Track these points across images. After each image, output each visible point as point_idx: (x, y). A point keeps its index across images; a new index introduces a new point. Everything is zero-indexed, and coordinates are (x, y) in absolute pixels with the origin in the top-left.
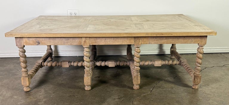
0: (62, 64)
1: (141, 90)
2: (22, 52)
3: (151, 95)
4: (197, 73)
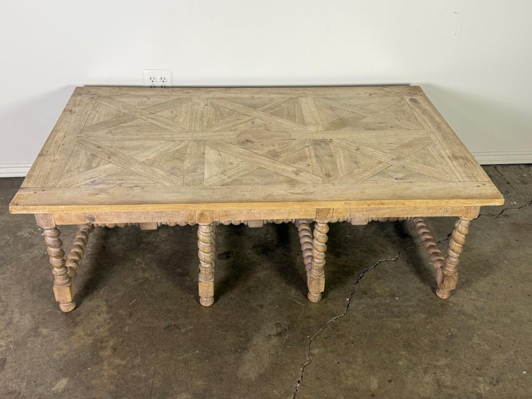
1: (326, 303)
2: (53, 237)
3: (349, 320)
4: (450, 270)
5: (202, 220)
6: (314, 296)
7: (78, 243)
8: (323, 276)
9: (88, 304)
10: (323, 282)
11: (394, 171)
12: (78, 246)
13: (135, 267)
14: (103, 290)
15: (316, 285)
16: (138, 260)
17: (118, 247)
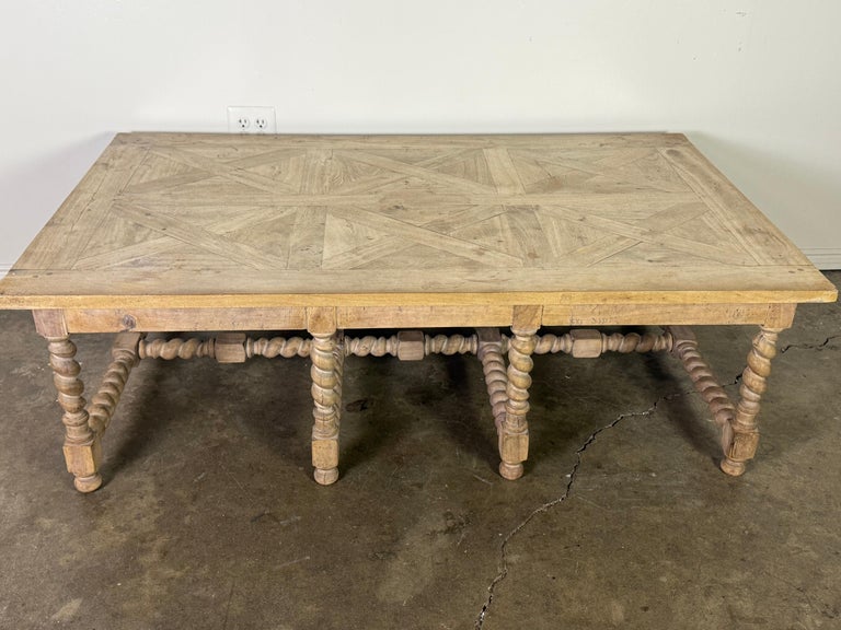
0: (218, 351)
1: (531, 481)
2: (63, 355)
3: (571, 509)
4: (744, 423)
5: (318, 326)
6: (511, 468)
7: (110, 380)
8: (526, 431)
9: (123, 480)
10: (525, 442)
11: (645, 250)
12: (111, 384)
13: (206, 423)
14: (150, 458)
15: (514, 449)
16: (212, 412)
17: (178, 393)
